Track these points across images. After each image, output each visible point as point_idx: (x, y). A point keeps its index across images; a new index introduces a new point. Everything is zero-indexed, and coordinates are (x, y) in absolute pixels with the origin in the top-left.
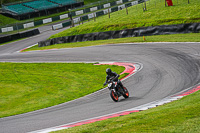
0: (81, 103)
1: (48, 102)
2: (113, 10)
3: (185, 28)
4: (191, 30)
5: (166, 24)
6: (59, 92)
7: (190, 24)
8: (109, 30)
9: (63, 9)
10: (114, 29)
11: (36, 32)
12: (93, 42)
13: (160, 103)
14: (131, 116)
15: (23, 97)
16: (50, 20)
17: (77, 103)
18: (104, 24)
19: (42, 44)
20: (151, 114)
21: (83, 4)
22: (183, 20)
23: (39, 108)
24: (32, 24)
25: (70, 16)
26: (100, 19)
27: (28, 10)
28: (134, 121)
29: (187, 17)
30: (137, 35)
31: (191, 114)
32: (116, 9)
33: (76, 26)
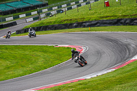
0: (45, 73)
1: (21, 72)
2: (68, 9)
3: (117, 22)
4: (122, 23)
5: (104, 19)
6: (30, 66)
7: (121, 19)
8: (65, 22)
9: (33, 8)
10: (69, 22)
11: (14, 24)
12: (54, 31)
13: (100, 74)
14: (79, 83)
15: (5, 69)
16: (25, 15)
17: (42, 74)
18: (62, 19)
19: (18, 32)
20: (92, 81)
21: (47, 4)
22: (116, 16)
23: (15, 77)
24: (12, 18)
25: (38, 13)
26: (59, 15)
27: (9, 8)
28: (81, 86)
29: (119, 14)
30: (84, 27)
31: (120, 81)
32: (71, 8)
33: (42, 20)
